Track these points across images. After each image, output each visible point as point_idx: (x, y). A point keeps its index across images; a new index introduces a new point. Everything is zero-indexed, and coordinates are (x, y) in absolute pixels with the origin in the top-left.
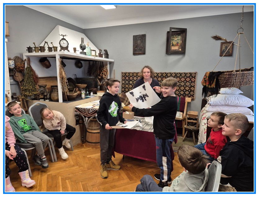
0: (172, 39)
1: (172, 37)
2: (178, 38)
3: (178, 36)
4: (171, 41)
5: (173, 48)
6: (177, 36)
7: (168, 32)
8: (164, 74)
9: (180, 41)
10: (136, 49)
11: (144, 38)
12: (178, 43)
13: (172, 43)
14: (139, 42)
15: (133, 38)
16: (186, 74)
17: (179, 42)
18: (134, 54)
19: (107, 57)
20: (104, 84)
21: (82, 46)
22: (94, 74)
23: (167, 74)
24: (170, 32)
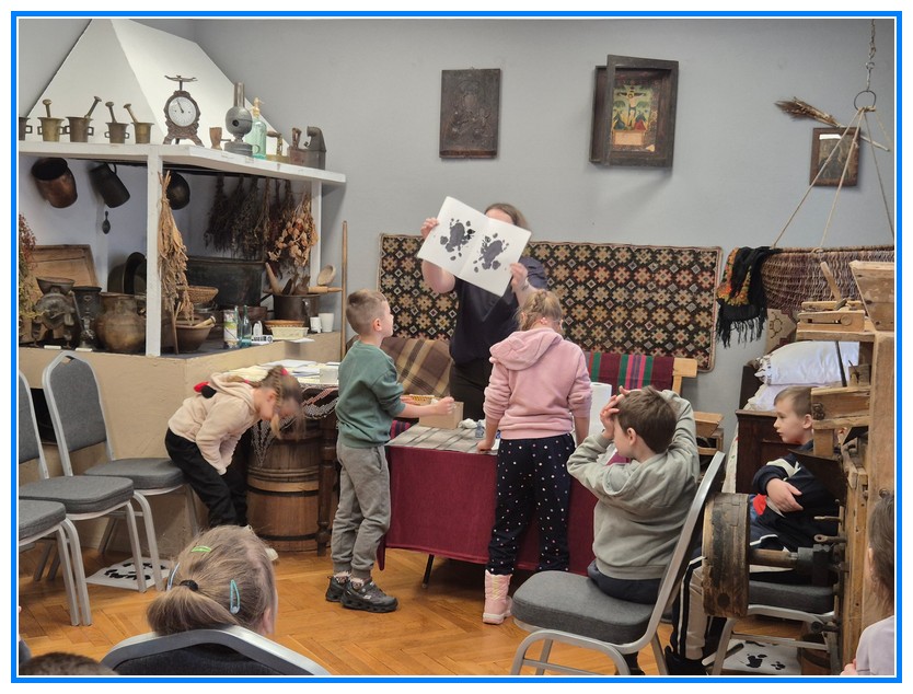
0: (616, 99)
1: (616, 91)
5: (624, 139)
6: (637, 89)
7: (600, 70)
8: (582, 250)
9: (649, 109)
11: (494, 85)
12: (641, 119)
13: (618, 117)
14: (469, 100)
15: (443, 79)
16: (674, 253)
17: (646, 116)
18: (445, 154)
19: (320, 164)
20: (296, 289)
21: (237, 117)
22: (244, 239)
23: (593, 251)
24: (608, 70)
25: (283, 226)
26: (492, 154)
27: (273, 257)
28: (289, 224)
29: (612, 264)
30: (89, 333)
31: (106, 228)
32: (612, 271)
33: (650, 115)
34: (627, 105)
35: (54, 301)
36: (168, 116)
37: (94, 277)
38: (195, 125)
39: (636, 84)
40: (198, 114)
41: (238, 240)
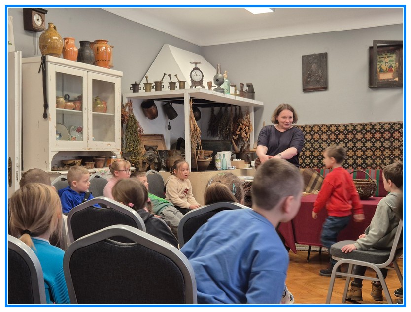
0: (379, 60)
1: (379, 56)
2: (390, 58)
3: (390, 54)
4: (378, 64)
5: (383, 77)
6: (388, 55)
7: (371, 48)
8: (368, 125)
9: (394, 62)
10: (309, 80)
11: (325, 59)
12: (391, 67)
13: (380, 67)
14: (314, 67)
15: (303, 59)
17: (393, 66)
18: (305, 90)
19: (253, 98)
20: (245, 150)
21: (218, 78)
22: (223, 132)
23: (373, 126)
24: (374, 48)
25: (239, 125)
26: (325, 88)
27: (235, 138)
28: (241, 124)
29: (382, 130)
30: (164, 164)
31: (169, 128)
32: (382, 134)
33: (395, 65)
34: (384, 62)
35: (151, 153)
36: (191, 78)
37: (165, 147)
38: (202, 80)
39: (388, 53)
40: (203, 76)
41: (220, 133)
